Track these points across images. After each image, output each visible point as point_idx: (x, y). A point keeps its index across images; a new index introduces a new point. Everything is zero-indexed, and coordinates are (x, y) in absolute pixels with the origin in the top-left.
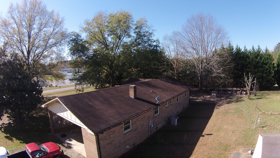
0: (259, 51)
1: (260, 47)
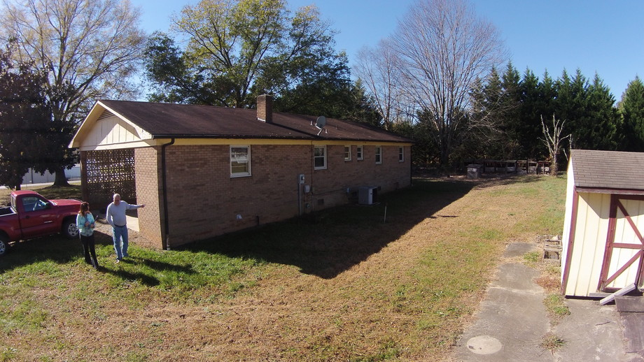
0: (579, 83)
1: (581, 74)
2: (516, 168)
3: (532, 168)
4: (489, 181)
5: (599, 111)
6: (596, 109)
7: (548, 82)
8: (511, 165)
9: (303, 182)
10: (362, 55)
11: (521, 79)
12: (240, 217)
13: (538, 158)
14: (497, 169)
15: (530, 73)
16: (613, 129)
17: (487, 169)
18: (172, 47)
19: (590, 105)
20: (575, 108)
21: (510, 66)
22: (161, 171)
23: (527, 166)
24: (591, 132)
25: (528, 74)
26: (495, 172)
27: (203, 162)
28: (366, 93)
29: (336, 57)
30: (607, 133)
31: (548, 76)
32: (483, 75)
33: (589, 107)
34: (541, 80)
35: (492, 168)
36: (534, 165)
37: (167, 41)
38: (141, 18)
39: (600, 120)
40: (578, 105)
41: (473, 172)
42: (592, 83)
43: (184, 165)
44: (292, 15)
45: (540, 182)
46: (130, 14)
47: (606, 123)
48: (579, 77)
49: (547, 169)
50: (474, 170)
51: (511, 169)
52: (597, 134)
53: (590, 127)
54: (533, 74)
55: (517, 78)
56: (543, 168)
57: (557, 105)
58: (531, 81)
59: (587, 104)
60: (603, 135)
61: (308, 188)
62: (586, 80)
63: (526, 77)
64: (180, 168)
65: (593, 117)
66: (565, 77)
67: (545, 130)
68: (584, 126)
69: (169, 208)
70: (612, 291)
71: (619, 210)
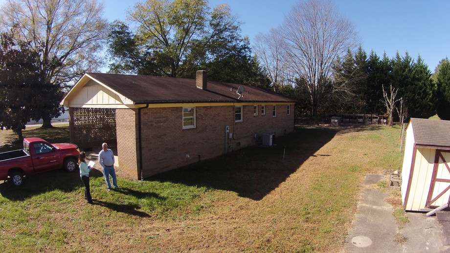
0: (407, 61)
1: (409, 55)
2: (364, 120)
3: (375, 120)
4: (346, 129)
5: (420, 82)
6: (419, 80)
7: (386, 59)
8: (360, 117)
9: (228, 131)
10: (258, 39)
11: (368, 58)
12: (189, 156)
13: (378, 113)
14: (351, 120)
15: (374, 54)
16: (430, 94)
17: (344, 120)
18: (128, 31)
19: (414, 77)
20: (404, 79)
21: (360, 49)
22: (138, 126)
23: (371, 118)
24: (415, 95)
25: (372, 54)
26: (350, 122)
27: (165, 119)
28: (260, 65)
29: (242, 40)
30: (425, 97)
31: (386, 56)
32: (343, 55)
33: (414, 79)
34: (381, 59)
35: (348, 120)
36: (376, 118)
37: (124, 27)
38: (104, 10)
39: (421, 88)
40: (406, 77)
41: (335, 122)
42: (416, 62)
43: (153, 122)
44: (211, 11)
45: (381, 131)
46: (97, 7)
47: (425, 90)
48: (407, 57)
49: (385, 121)
50: (336, 121)
51: (361, 120)
52: (419, 97)
53: (414, 92)
54: (376, 55)
55: (365, 57)
56: (382, 120)
57: (392, 77)
58: (374, 59)
59: (412, 76)
60: (423, 98)
61: (231, 135)
62: (412, 60)
63: (371, 56)
64: (150, 124)
65: (416, 85)
66: (398, 57)
67: (385, 95)
68: (411, 92)
69: (143, 151)
70: (434, 207)
71: (440, 158)
